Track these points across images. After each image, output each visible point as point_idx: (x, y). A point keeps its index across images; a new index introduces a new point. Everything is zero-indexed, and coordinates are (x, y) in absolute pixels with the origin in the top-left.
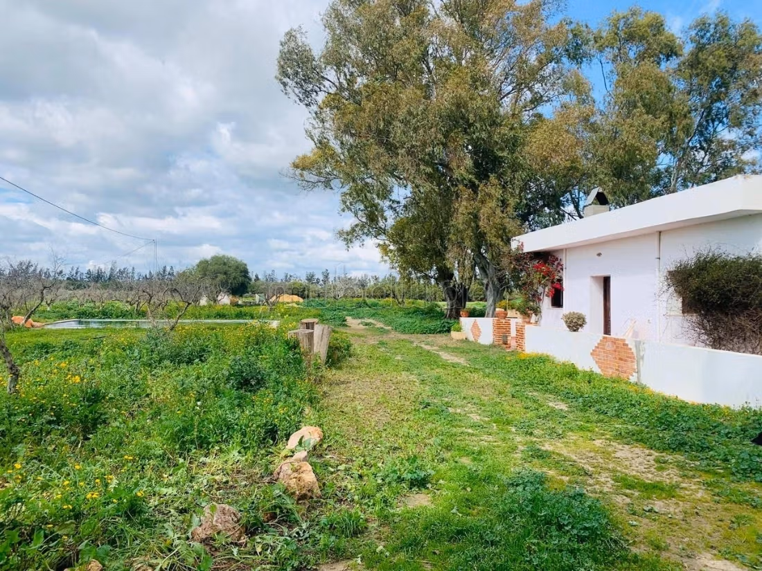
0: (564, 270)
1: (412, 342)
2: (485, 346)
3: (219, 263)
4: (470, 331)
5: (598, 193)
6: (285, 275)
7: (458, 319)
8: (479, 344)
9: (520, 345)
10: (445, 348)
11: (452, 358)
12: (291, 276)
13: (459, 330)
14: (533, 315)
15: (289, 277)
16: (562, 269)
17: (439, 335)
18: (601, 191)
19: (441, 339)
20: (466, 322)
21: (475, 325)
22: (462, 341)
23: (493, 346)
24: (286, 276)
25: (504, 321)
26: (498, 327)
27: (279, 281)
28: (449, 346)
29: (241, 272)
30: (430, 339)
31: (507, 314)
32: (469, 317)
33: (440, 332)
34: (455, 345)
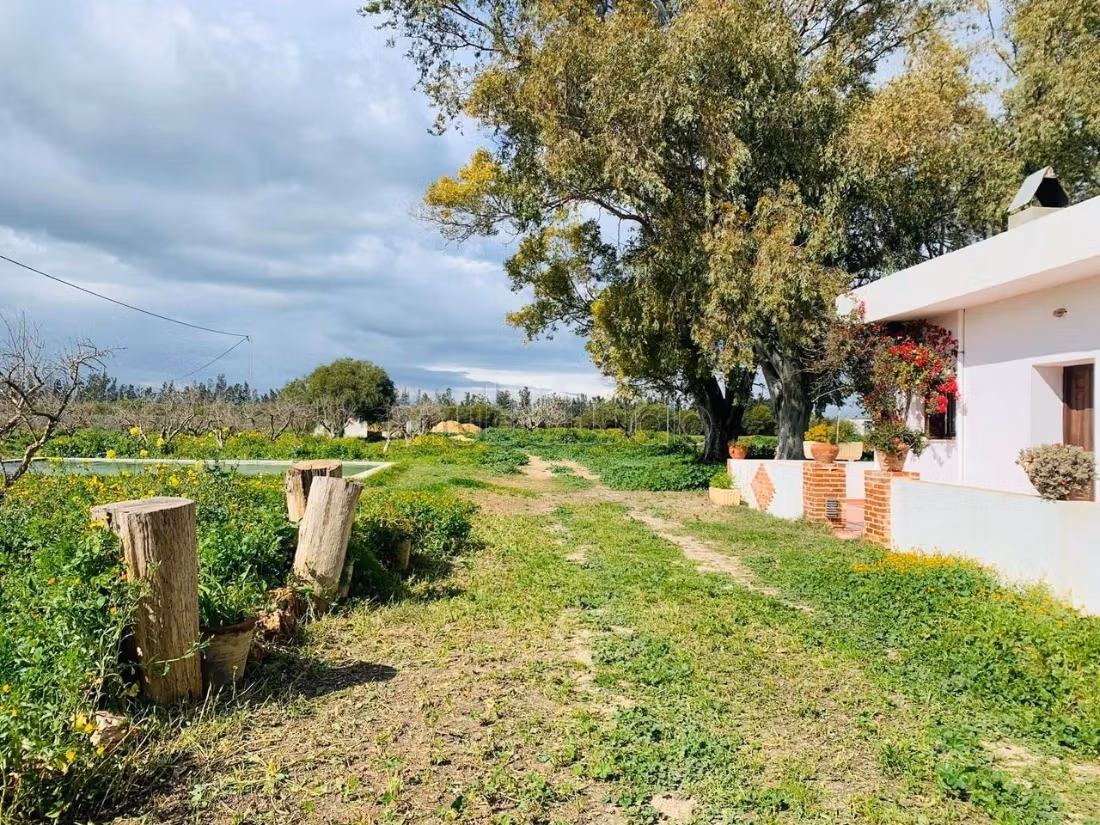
0: (960, 355)
1: (626, 509)
2: (783, 523)
3: (344, 371)
4: (750, 488)
5: (1046, 181)
6: (465, 395)
7: (724, 463)
8: (771, 516)
9: (875, 528)
10: (696, 527)
11: (711, 555)
12: (474, 397)
13: (726, 485)
14: (910, 453)
15: (471, 398)
16: (955, 353)
17: (685, 493)
18: (1051, 174)
19: (688, 504)
20: (740, 468)
21: (761, 476)
22: (731, 508)
23: (802, 524)
24: (468, 397)
25: (830, 467)
26: (814, 481)
27: (459, 404)
28: (705, 519)
29: (378, 386)
30: (666, 503)
31: (836, 452)
32: (746, 458)
33: (688, 487)
34: (717, 519)
